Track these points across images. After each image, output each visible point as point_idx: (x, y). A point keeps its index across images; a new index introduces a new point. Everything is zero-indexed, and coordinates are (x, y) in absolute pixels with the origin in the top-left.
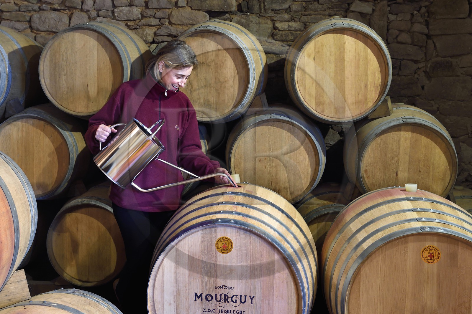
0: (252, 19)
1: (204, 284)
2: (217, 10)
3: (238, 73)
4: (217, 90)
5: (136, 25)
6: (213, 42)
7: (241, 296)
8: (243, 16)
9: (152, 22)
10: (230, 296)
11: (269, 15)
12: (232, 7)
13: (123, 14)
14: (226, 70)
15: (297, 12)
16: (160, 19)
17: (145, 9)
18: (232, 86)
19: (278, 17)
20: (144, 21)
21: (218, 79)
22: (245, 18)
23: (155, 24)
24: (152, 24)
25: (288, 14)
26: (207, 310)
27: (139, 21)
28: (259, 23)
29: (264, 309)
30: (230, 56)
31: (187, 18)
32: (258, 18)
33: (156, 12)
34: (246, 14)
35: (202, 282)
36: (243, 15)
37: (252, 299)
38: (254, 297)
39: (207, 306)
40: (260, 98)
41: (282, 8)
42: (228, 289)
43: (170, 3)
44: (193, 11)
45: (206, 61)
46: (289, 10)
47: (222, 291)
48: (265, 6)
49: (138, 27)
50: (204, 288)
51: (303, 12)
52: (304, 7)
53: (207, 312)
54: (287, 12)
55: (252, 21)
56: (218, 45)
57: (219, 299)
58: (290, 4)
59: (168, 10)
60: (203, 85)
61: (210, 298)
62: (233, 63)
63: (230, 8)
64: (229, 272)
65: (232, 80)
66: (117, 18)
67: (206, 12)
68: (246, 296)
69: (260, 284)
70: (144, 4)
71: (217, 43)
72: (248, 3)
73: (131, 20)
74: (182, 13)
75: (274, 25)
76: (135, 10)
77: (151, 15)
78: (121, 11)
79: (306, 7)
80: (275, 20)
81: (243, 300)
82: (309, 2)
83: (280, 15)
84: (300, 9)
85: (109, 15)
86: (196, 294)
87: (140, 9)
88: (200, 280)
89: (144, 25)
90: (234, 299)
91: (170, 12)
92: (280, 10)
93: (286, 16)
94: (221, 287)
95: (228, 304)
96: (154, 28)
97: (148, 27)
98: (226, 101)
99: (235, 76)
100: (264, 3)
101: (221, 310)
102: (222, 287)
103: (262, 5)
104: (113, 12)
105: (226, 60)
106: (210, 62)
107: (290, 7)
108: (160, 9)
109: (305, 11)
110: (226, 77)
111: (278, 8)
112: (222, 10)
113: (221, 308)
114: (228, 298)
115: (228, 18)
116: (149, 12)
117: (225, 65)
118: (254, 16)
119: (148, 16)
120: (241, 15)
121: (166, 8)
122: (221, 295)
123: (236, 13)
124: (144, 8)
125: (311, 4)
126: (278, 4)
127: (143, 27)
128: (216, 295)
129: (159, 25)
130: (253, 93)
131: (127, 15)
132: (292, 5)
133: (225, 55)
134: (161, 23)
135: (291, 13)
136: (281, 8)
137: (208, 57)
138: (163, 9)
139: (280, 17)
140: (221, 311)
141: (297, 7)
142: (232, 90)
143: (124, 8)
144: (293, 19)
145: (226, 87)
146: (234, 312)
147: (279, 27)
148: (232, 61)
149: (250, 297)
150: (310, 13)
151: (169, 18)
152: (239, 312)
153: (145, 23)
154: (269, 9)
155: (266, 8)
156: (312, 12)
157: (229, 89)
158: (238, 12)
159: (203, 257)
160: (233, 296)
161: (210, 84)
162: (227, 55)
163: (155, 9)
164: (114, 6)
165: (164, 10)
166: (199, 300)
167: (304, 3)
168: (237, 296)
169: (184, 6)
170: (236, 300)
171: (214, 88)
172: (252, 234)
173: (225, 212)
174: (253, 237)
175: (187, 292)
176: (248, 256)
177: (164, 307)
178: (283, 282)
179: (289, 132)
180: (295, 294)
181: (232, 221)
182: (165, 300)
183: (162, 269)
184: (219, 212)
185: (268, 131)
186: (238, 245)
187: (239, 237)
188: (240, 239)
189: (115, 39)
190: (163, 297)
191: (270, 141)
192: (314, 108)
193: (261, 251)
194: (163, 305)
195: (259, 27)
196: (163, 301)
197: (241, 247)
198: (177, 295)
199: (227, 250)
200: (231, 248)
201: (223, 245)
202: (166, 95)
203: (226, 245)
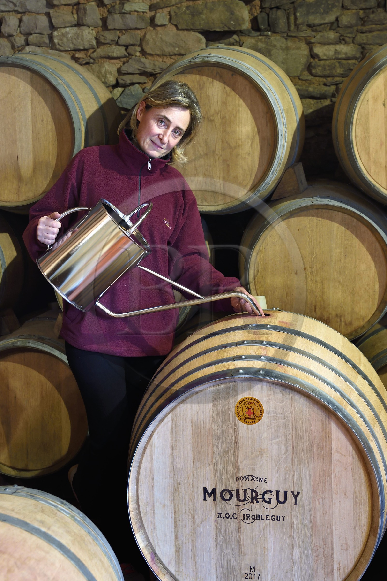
0: (275, 43)
1: (218, 474)
2: (218, 30)
3: (259, 132)
4: (225, 161)
5: (89, 58)
6: (218, 82)
7: (278, 492)
8: (260, 37)
9: (113, 52)
10: (260, 491)
11: (302, 34)
12: (243, 24)
13: (68, 40)
14: (239, 127)
15: (349, 27)
16: (127, 47)
17: (103, 30)
18: (249, 154)
19: (318, 37)
20: (101, 51)
21: (227, 142)
22: (263, 40)
23: (119, 56)
24: (115, 55)
25: (335, 31)
26: (223, 515)
27: (92, 50)
28: (287, 49)
29: (315, 513)
30: (246, 104)
31: (171, 44)
32: (284, 40)
33: (120, 35)
34: (266, 33)
35: (215, 470)
36: (260, 35)
37: (296, 497)
38: (298, 493)
39: (223, 510)
40: (295, 172)
41: (325, 22)
42: (257, 481)
43: (143, 20)
44: (180, 32)
45: (207, 113)
46: (335, 24)
47: (248, 484)
48: (296, 19)
49: (92, 61)
50: (218, 479)
51: (360, 28)
52: (362, 19)
53: (224, 518)
54: (334, 27)
55: (275, 46)
56: (226, 87)
57: (242, 498)
58: (338, 14)
59: (138, 32)
60: (202, 153)
61: (227, 496)
62: (250, 115)
63: (240, 25)
64: (258, 453)
65: (250, 143)
66: (58, 46)
67: (201, 33)
68: (285, 493)
69: (308, 472)
70: (100, 23)
71: (225, 83)
72: (268, 15)
73: (79, 50)
74: (161, 35)
75: (311, 50)
76: (87, 33)
77: (112, 41)
78: (63, 35)
79: (364, 18)
80: (313, 43)
81: (281, 499)
82: (370, 9)
83: (321, 34)
84: (354, 21)
85: (44, 43)
86: (205, 490)
87: (94, 31)
88: (212, 467)
89: (102, 57)
90: (267, 497)
91: (142, 35)
92: (321, 25)
93: (332, 35)
94: (245, 477)
95: (257, 505)
96: (117, 61)
97: (108, 60)
98: (240, 179)
99: (254, 137)
100: (295, 15)
101: (247, 515)
102: (247, 477)
103: (292, 18)
104: (51, 37)
105: (239, 110)
106: (214, 115)
107: (337, 20)
108: (126, 30)
109: (363, 25)
110: (239, 139)
111: (317, 22)
112: (226, 29)
113: (246, 512)
114: (257, 495)
115: (237, 42)
116: (109, 36)
117: (237, 119)
118: (278, 37)
119: (107, 41)
120: (258, 36)
121: (137, 29)
122: (245, 491)
123: (250, 32)
124: (100, 29)
125: (373, 12)
126: (318, 14)
127: (100, 60)
128: (238, 490)
129: (125, 57)
130: (283, 163)
131: (74, 40)
132: (341, 15)
133: (237, 103)
134: (128, 53)
135: (339, 29)
136: (322, 22)
137: (210, 107)
138: (131, 29)
139: (321, 36)
140: (246, 517)
141: (349, 19)
142: (249, 160)
143: (68, 29)
144: (344, 40)
145: (239, 155)
146: (267, 517)
147: (319, 54)
148: (249, 112)
149: (293, 493)
150: (372, 28)
151: (141, 45)
152: (276, 517)
153: (102, 54)
154: (302, 24)
155: (298, 22)
156: (374, 26)
157: (245, 158)
158: (253, 32)
159: (216, 430)
160: (265, 493)
161: (214, 152)
162: (240, 103)
163: (118, 30)
164: (52, 27)
165: (133, 32)
166: (210, 500)
167: (361, 12)
168: (271, 492)
169: (164, 24)
170: (270, 499)
171: (221, 158)
172: (293, 392)
173: (249, 358)
174: (296, 397)
175: (191, 486)
176: (287, 428)
177: (154, 510)
178: (346, 469)
179: (342, 225)
180: (366, 489)
181: (241, 371)
182: (155, 500)
183: (151, 451)
184: (239, 358)
185: (309, 224)
186: (271, 410)
187: (273, 398)
188: (275, 400)
189: (59, 81)
190: (153, 495)
191: (312, 241)
192: (384, 185)
193: (308, 420)
194: (153, 507)
195: (287, 55)
196: (153, 502)
197: (276, 413)
198: (174, 491)
199: (254, 418)
200: (261, 415)
201: (247, 410)
202: (150, 168)
203: (252, 411)
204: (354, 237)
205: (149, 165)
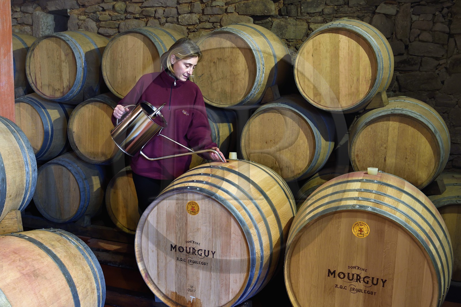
0: (290, 22)
1: (178, 238)
2: (259, 15)
3: (248, 68)
4: (231, 82)
5: (195, 29)
6: (229, 42)
7: (205, 251)
8: (282, 19)
9: (206, 26)
10: (197, 249)
11: (304, 18)
12: (272, 12)
13: (185, 20)
14: (238, 65)
15: (329, 15)
16: (213, 23)
17: (202, 15)
18: (243, 79)
19: (312, 19)
20: (201, 25)
21: (232, 72)
22: (284, 20)
23: (209, 28)
24: (207, 27)
25: (321, 17)
27: (197, 25)
28: (296, 25)
29: (222, 263)
30: (242, 53)
31: (234, 22)
32: (295, 21)
33: (210, 17)
34: (285, 17)
36: (283, 18)
37: (213, 254)
38: (215, 252)
39: (180, 256)
40: (272, 89)
41: (316, 12)
43: (221, 10)
44: (240, 16)
45: (223, 57)
46: (322, 13)
47: (191, 245)
48: (301, 10)
49: (196, 30)
50: (178, 241)
51: (335, 15)
52: (336, 10)
54: (320, 15)
55: (290, 24)
56: (233, 44)
58: (323, 8)
59: (219, 16)
60: (220, 77)
62: (244, 59)
63: (270, 13)
64: (196, 230)
65: (244, 73)
66: (180, 23)
67: (250, 16)
68: (209, 251)
69: (219, 242)
70: (201, 11)
71: (232, 42)
72: (287, 7)
73: (191, 25)
74: (230, 17)
75: (309, 26)
76: (194, 17)
77: (206, 20)
78: (183, 18)
79: (337, 10)
80: (310, 22)
82: (340, 5)
83: (314, 18)
84: (331, 12)
85: (174, 21)
87: (198, 16)
88: (175, 235)
89: (201, 28)
90: (200, 252)
91: (221, 17)
92: (314, 13)
93: (320, 18)
95: (195, 256)
96: (209, 30)
97: (204, 30)
98: (239, 91)
99: (246, 70)
100: (301, 8)
103: (299, 9)
104: (178, 19)
105: (239, 56)
106: (226, 58)
107: (323, 11)
108: (213, 15)
109: (336, 14)
110: (239, 71)
111: (312, 11)
112: (263, 14)
113: (190, 259)
114: (195, 251)
115: (270, 21)
116: (205, 18)
117: (238, 60)
118: (292, 19)
119: (204, 21)
120: (281, 18)
121: (218, 14)
122: (190, 248)
123: (277, 16)
124: (201, 14)
125: (342, 7)
126: (313, 8)
127: (200, 30)
129: (212, 28)
130: (263, 84)
131: (188, 20)
132: (325, 8)
133: (238, 52)
134: (214, 26)
135: (324, 15)
136: (315, 12)
137: (225, 54)
138: (215, 15)
139: (314, 19)
141: (328, 11)
142: (243, 82)
143: (185, 15)
144: (326, 21)
145: (238, 79)
146: (199, 263)
147: (312, 28)
148: (244, 57)
149: (212, 252)
150: (341, 15)
151: (220, 23)
153: (201, 27)
154: (304, 12)
155: (302, 11)
156: (342, 14)
157: (241, 81)
158: (279, 16)
159: (177, 216)
160: (199, 250)
161: (226, 77)
162: (239, 52)
163: (209, 15)
164: (179, 14)
165: (217, 15)
166: (173, 251)
167: (336, 7)
168: (202, 250)
169: (232, 12)
170: (201, 254)
171: (229, 80)
172: (214, 201)
173: (198, 181)
174: (215, 203)
175: (165, 243)
176: (210, 219)
177: (148, 253)
178: (237, 242)
179: (291, 118)
180: (246, 254)
181: (198, 189)
182: (149, 248)
183: (148, 223)
184: (193, 181)
185: (274, 117)
186: (203, 209)
187: (204, 203)
188: (205, 204)
189: (157, 40)
190: (148, 245)
191: (275, 126)
192: (312, 98)
193: (221, 216)
194: (148, 251)
195: (296, 28)
196: (148, 248)
197: (205, 210)
198: (158, 245)
199: (195, 212)
200: (198, 211)
201: (192, 208)
202: (175, 85)
203: (194, 208)
204: (297, 125)
205: (175, 83)
